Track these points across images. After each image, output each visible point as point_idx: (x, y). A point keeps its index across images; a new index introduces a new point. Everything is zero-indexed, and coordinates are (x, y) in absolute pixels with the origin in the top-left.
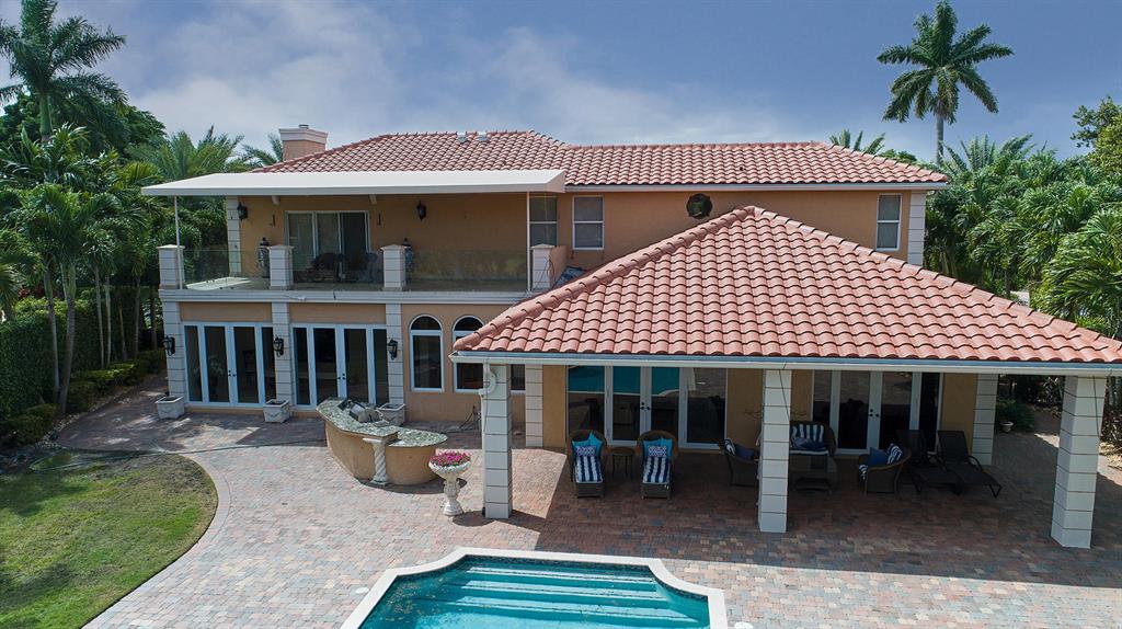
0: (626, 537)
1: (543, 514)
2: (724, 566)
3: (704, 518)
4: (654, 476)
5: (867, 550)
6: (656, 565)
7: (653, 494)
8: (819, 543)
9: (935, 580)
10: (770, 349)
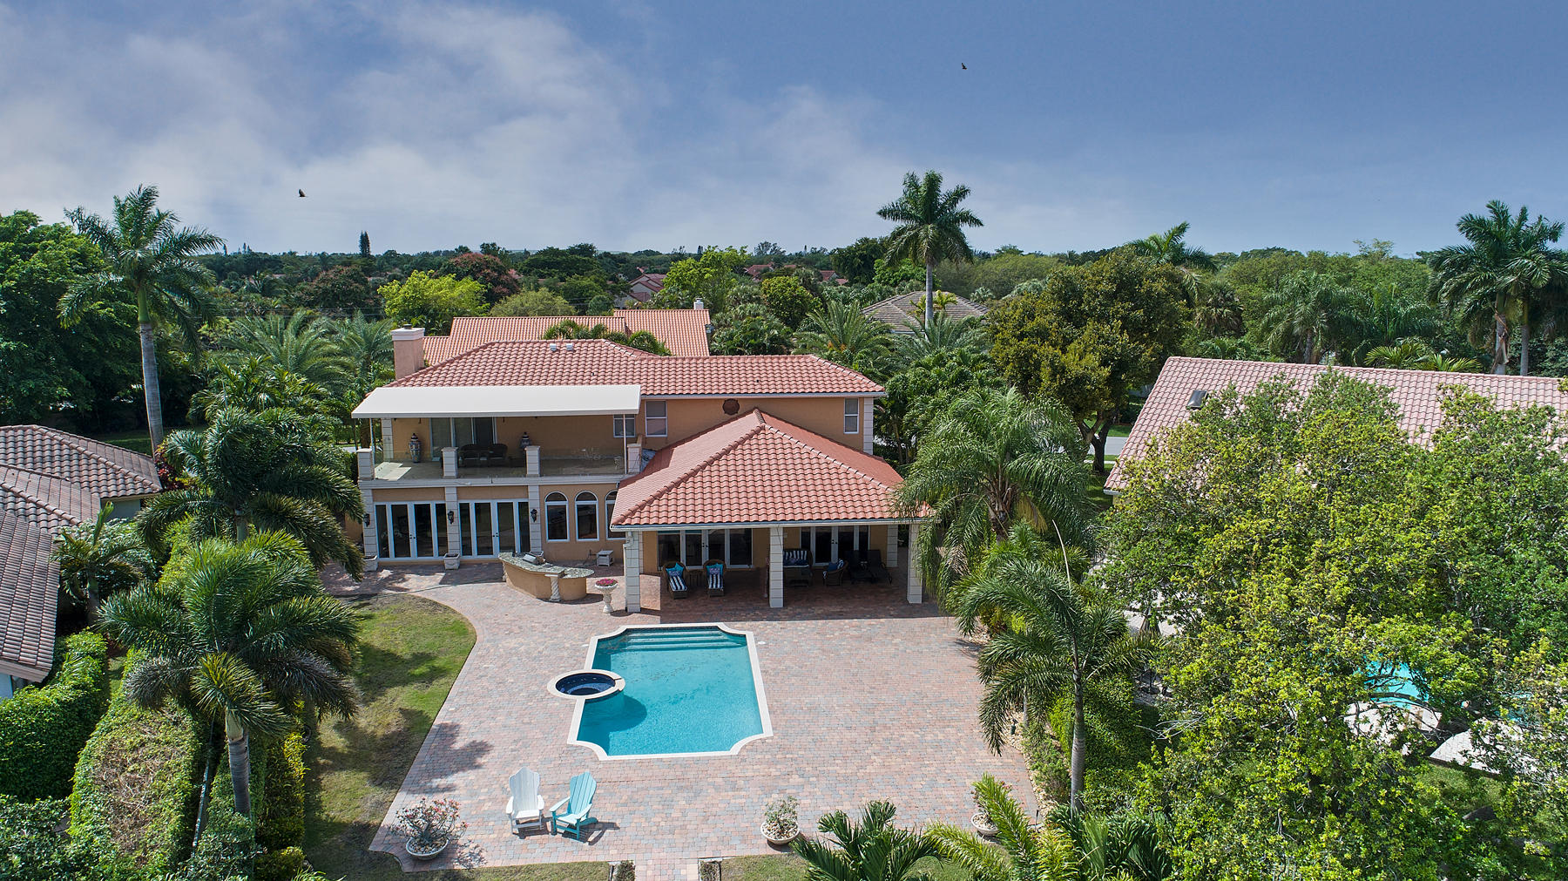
0: (704, 615)
1: (658, 608)
2: (753, 623)
3: (743, 604)
4: (714, 584)
5: (820, 612)
6: (721, 625)
7: (715, 594)
8: (798, 610)
9: (847, 621)
10: (772, 518)
